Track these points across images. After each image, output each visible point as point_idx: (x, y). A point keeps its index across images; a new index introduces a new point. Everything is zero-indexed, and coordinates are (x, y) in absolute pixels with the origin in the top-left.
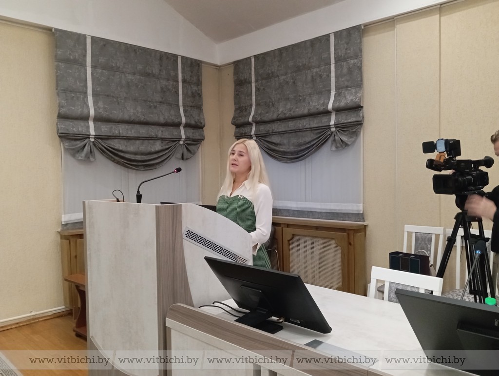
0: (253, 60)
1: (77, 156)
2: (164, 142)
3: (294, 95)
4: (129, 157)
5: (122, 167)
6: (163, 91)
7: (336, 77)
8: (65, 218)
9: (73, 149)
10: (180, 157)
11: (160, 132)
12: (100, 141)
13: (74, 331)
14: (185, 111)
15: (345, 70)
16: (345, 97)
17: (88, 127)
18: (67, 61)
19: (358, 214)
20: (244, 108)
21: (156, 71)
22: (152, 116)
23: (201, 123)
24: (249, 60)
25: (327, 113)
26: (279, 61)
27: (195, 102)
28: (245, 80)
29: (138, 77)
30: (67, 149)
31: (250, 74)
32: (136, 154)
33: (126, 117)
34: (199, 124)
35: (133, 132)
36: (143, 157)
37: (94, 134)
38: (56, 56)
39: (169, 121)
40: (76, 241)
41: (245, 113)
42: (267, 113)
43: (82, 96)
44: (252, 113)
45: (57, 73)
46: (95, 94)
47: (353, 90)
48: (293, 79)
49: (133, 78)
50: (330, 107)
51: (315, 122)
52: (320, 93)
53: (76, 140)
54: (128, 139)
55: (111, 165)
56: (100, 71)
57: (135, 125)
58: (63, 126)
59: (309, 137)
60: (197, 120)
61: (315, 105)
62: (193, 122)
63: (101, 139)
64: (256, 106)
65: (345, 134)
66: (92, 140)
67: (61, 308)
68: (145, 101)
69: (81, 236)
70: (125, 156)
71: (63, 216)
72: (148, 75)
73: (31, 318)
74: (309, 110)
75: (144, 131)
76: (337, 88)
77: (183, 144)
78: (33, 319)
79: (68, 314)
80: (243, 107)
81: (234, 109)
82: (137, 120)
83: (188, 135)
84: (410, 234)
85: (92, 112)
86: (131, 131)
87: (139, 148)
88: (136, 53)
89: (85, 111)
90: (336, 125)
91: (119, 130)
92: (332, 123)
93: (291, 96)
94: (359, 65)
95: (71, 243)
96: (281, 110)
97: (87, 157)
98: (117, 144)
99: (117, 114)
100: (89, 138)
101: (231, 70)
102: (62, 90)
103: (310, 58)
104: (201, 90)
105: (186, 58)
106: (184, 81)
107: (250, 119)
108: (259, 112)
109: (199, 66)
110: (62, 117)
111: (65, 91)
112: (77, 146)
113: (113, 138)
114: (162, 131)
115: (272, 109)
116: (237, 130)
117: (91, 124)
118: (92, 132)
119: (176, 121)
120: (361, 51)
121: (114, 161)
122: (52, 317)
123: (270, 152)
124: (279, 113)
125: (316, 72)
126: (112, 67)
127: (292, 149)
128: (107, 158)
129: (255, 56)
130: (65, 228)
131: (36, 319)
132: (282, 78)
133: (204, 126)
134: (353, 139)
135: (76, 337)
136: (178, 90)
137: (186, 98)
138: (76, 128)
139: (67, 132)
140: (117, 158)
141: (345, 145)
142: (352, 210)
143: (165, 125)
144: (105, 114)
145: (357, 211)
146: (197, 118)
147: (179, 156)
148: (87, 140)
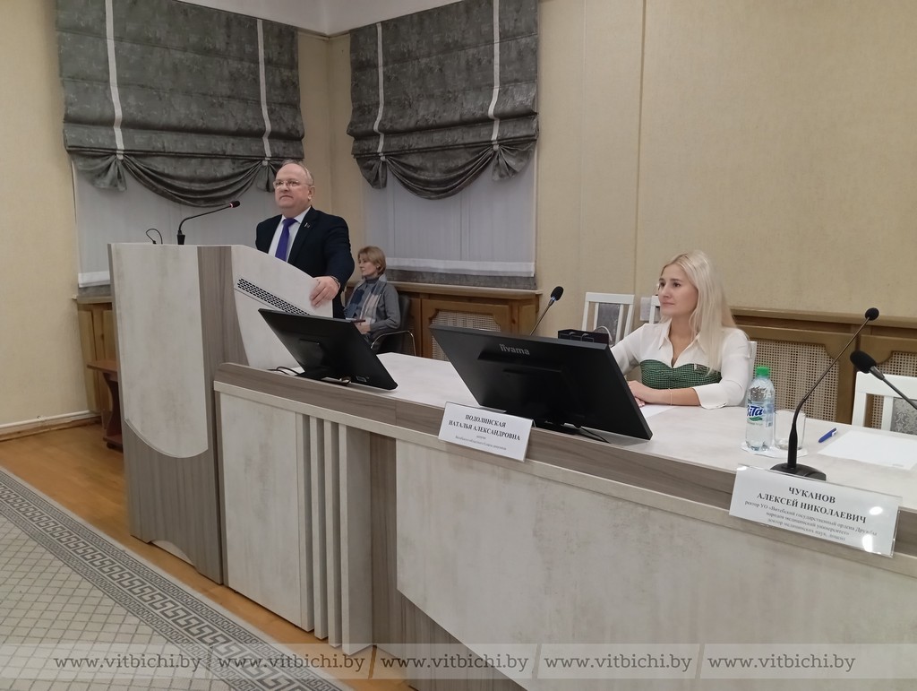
0: (380, 29)
1: (98, 182)
2: (236, 161)
3: (441, 90)
4: (181, 186)
5: (171, 202)
6: (234, 78)
7: (501, 64)
8: (84, 279)
9: (91, 172)
10: (264, 186)
11: (229, 146)
12: (132, 159)
13: (105, 439)
14: (271, 112)
15: (514, 54)
16: (513, 97)
17: (113, 137)
18: (75, 29)
19: (528, 278)
20: (366, 108)
21: (220, 44)
22: (215, 119)
23: (298, 132)
24: (374, 29)
25: (487, 121)
26: (419, 34)
27: (288, 96)
28: (368, 61)
29: (192, 55)
30: (82, 171)
31: (376, 52)
32: (191, 180)
33: (173, 121)
34: (293, 132)
35: (185, 144)
36: (202, 185)
37: (123, 148)
38: (57, 22)
39: (243, 127)
40: (102, 314)
41: (368, 117)
42: (401, 117)
43: (100, 87)
44: (379, 118)
45: (59, 49)
46: (121, 84)
47: (524, 86)
48: (439, 64)
49: (183, 57)
50: (491, 111)
51: (471, 134)
52: (478, 88)
53: (94, 157)
54: (178, 156)
55: (152, 198)
56: (128, 45)
57: (189, 135)
58: (73, 136)
59: (462, 159)
60: (290, 127)
61: (469, 107)
62: (284, 130)
63: (134, 156)
64: (385, 105)
65: (514, 154)
66: (121, 157)
67: (82, 413)
68: (204, 95)
69: (109, 306)
70: (173, 184)
71: (80, 275)
72: (207, 51)
73: (40, 425)
74: (461, 115)
75: (203, 145)
76: (502, 83)
77: (269, 166)
78: (42, 428)
79: (95, 422)
80: (365, 106)
81: (351, 108)
82: (191, 125)
83: (276, 151)
84: (592, 304)
85: (119, 113)
86: (182, 144)
87: (196, 172)
88: (187, 15)
89: (108, 113)
90: (500, 141)
91: (163, 143)
92: (494, 137)
93: (437, 92)
94: (533, 46)
95: (95, 316)
96: (422, 113)
97: (114, 184)
98: (159, 165)
99: (159, 116)
100: (115, 154)
101: (345, 45)
102: (69, 77)
103: (464, 31)
104: (298, 77)
105: (271, 23)
106: (268, 62)
107: (376, 128)
108: (390, 115)
109: (293, 37)
110: (70, 120)
111: (74, 78)
112: (97, 167)
113: (154, 156)
114: (233, 144)
115: (409, 112)
116: (356, 144)
117: (118, 132)
118: (120, 145)
119: (256, 127)
120: (536, 24)
121: (156, 191)
122: (71, 425)
123: (407, 182)
124: (419, 118)
125: (473, 55)
126: (148, 40)
127: (438, 176)
128: (145, 186)
129: (383, 23)
130: (84, 293)
131: (46, 427)
132: (424, 61)
133: (303, 137)
134: (522, 164)
135: (108, 449)
136: (258, 76)
137: (272, 90)
138: (95, 138)
139: (80, 144)
140: (160, 187)
141: (511, 172)
142: (521, 272)
143: (238, 134)
144: (139, 117)
145: (527, 273)
146: (290, 123)
147: (262, 184)
148: (112, 158)
